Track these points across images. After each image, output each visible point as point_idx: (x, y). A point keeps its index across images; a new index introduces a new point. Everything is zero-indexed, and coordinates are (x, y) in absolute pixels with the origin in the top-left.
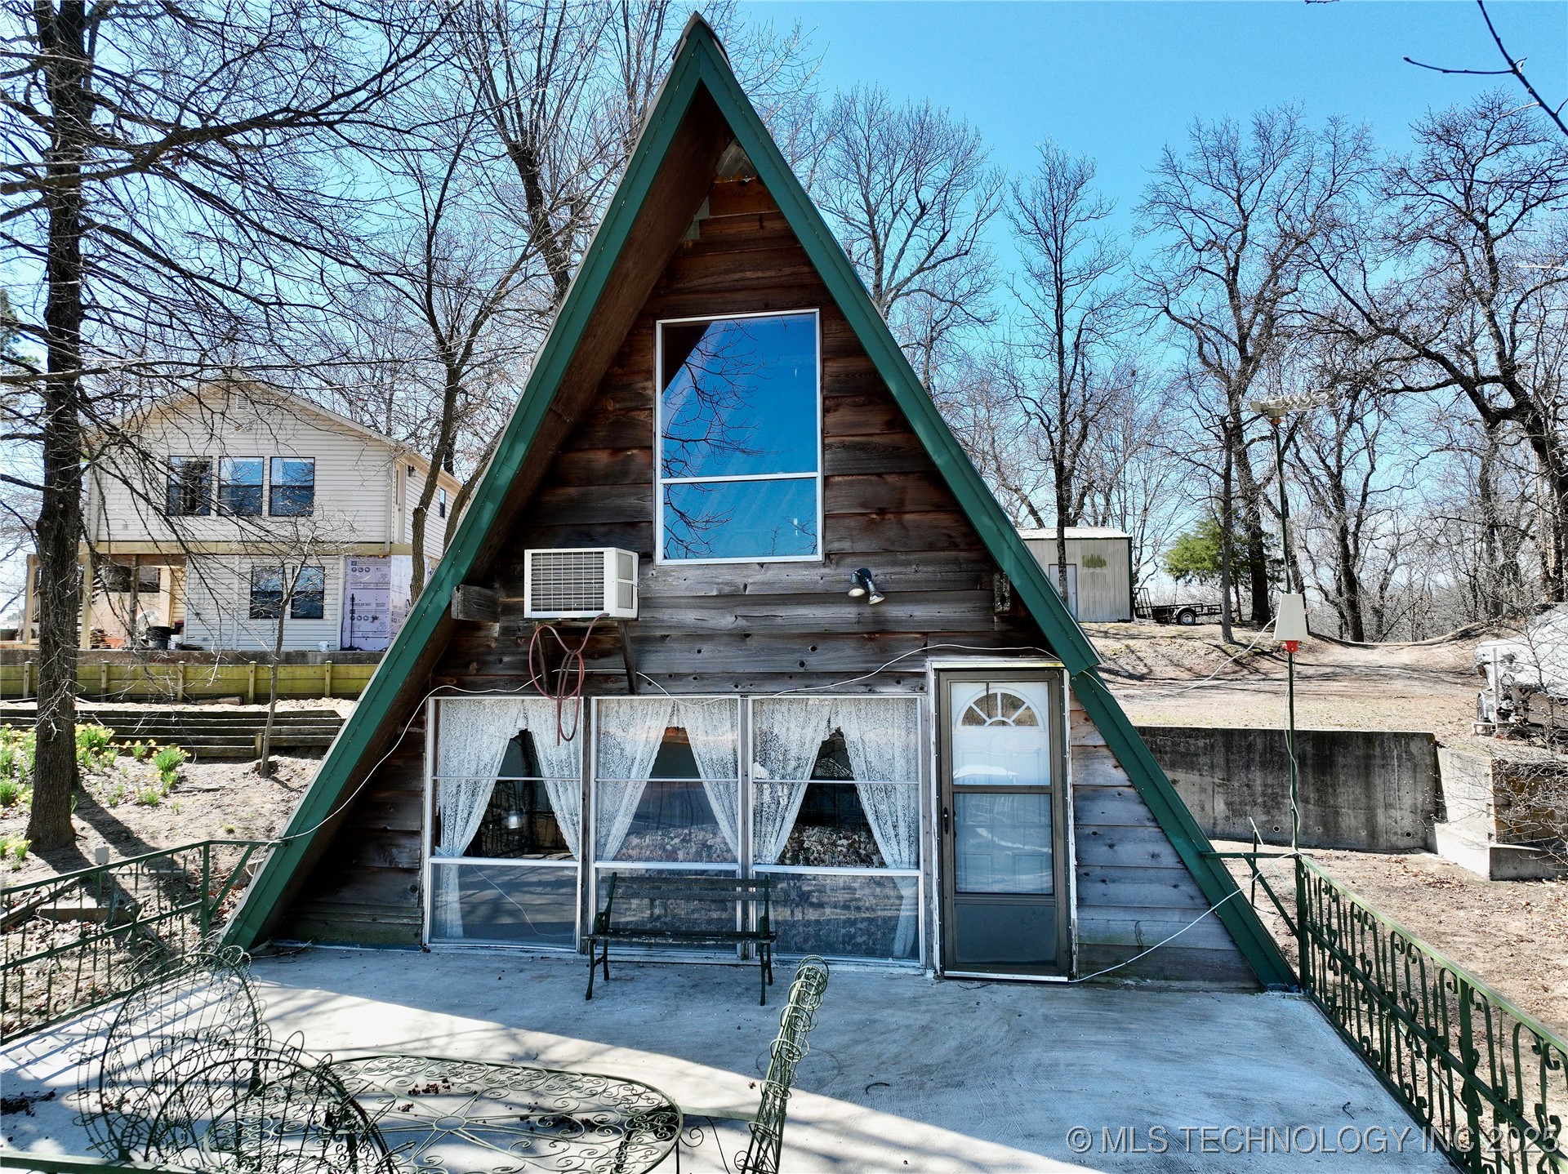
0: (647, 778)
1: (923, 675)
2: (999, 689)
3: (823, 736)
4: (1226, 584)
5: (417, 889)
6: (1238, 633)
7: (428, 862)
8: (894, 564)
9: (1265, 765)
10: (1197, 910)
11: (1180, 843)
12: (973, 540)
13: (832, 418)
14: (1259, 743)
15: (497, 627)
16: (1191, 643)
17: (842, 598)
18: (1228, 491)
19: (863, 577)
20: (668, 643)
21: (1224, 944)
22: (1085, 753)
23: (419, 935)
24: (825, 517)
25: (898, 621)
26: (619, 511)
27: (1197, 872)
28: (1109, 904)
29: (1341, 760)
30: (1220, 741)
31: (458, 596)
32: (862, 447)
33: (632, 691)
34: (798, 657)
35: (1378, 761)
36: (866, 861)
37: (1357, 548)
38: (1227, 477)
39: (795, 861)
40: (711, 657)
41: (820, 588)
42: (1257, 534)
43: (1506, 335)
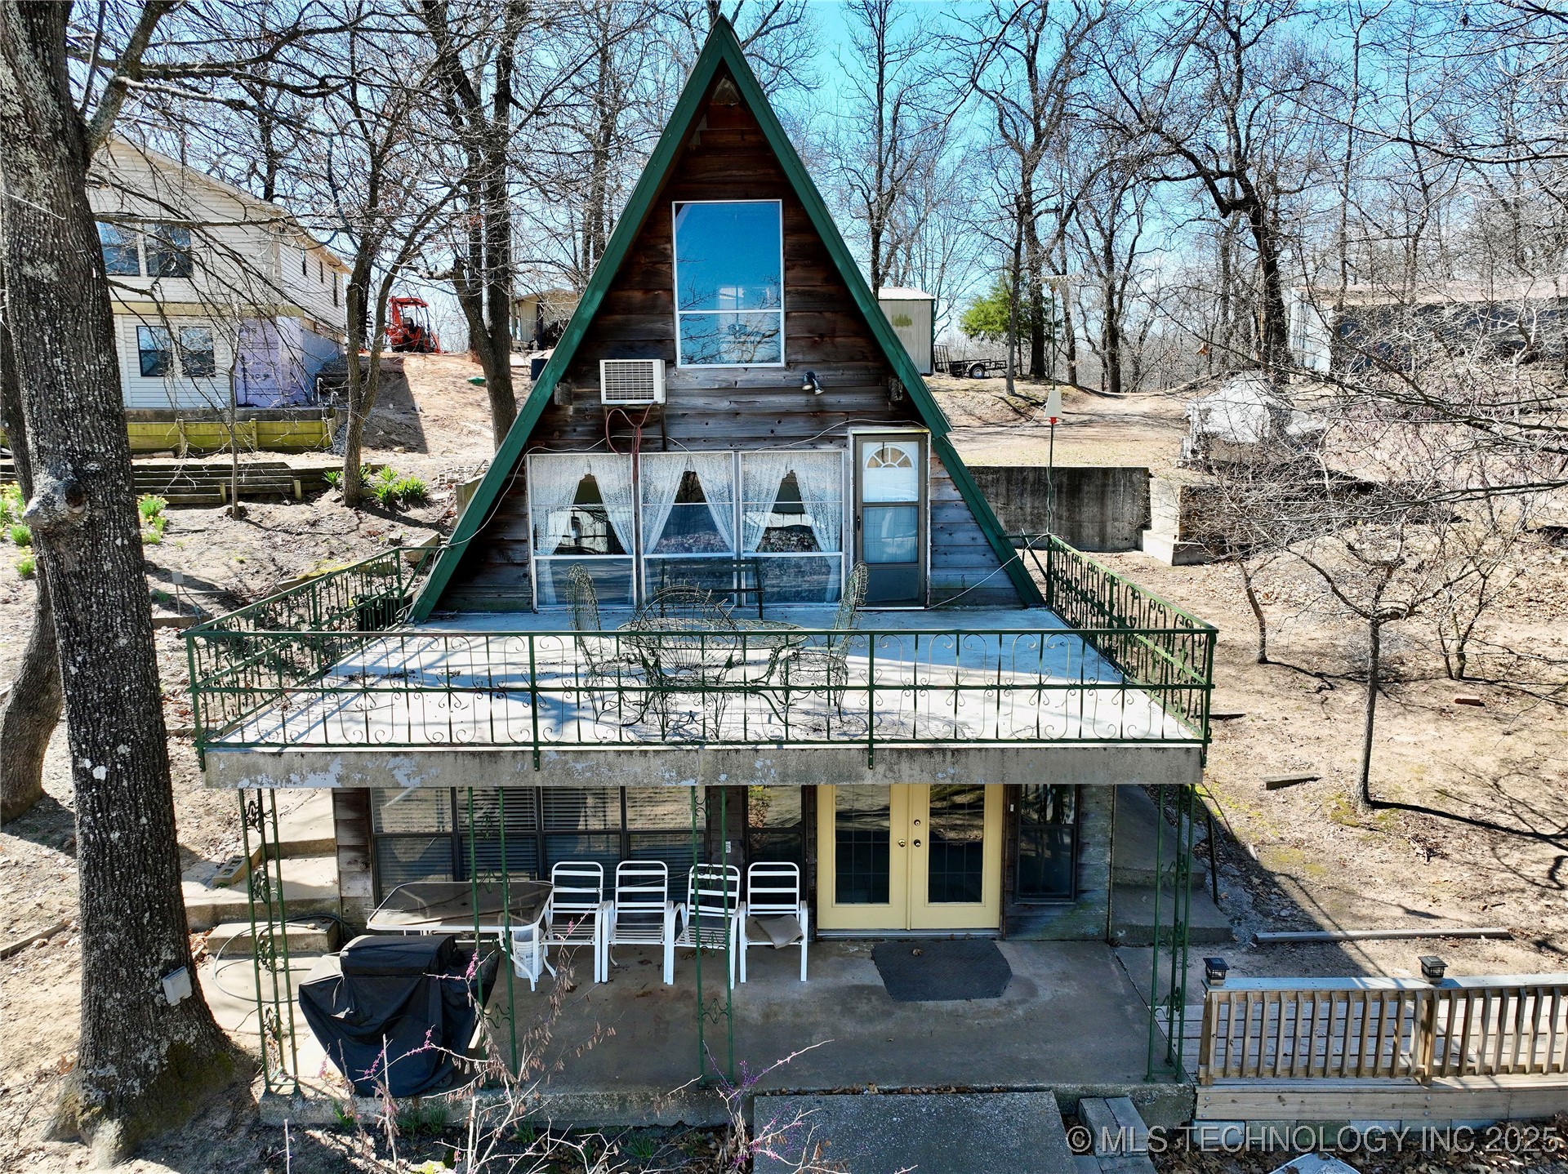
0: (673, 503)
1: (846, 438)
2: (890, 445)
3: (783, 474)
4: (1012, 343)
5: (527, 576)
6: (1019, 387)
7: (533, 559)
8: (829, 369)
9: (1033, 493)
10: (996, 567)
11: (988, 531)
12: (877, 353)
13: (791, 273)
14: (1031, 477)
15: (571, 408)
16: (981, 395)
17: (798, 390)
18: (1018, 263)
19: (811, 377)
20: (686, 419)
21: (1009, 585)
22: (938, 482)
23: (530, 603)
24: (787, 339)
25: (832, 405)
26: (651, 332)
27: (996, 547)
28: (948, 567)
29: (1086, 488)
30: (1003, 475)
31: (558, 390)
32: (809, 294)
33: (665, 449)
34: (769, 427)
35: (1111, 488)
36: (808, 548)
37: (1121, 305)
38: (1017, 250)
39: (765, 550)
40: (714, 428)
41: (783, 384)
42: (1038, 299)
43: (1243, 136)
